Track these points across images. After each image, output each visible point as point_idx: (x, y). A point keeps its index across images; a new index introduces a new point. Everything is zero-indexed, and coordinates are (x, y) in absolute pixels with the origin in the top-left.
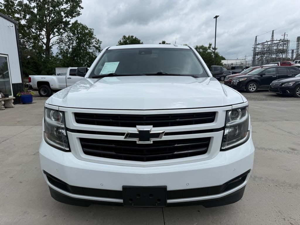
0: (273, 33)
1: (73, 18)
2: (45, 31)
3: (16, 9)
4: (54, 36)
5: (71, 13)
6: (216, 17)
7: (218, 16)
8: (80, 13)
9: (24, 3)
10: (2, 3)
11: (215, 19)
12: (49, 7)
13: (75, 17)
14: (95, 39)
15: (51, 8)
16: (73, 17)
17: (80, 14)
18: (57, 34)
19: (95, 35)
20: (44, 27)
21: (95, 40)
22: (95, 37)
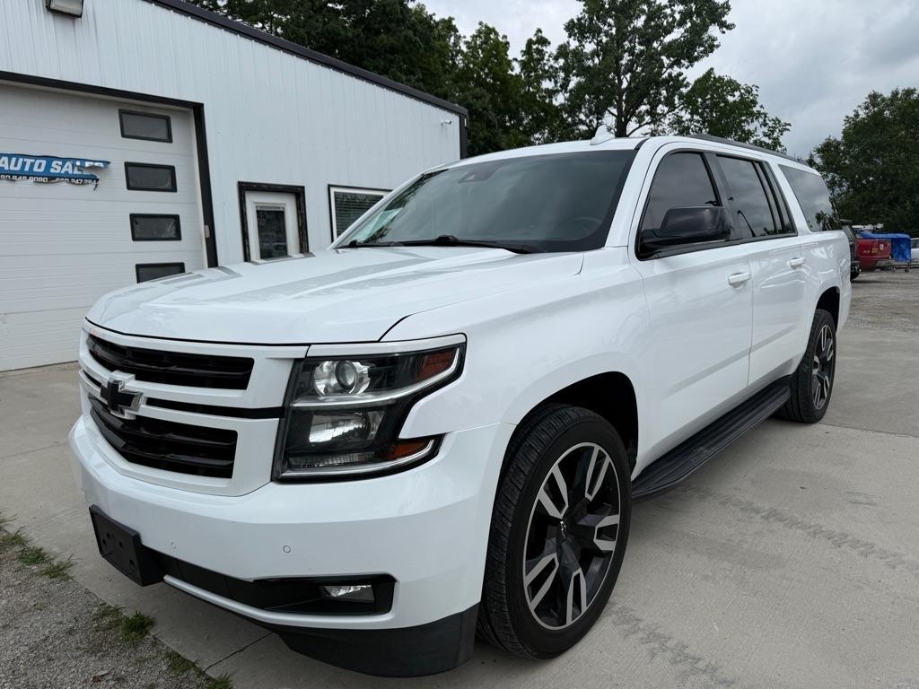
1: (696, 63)
2: (614, 115)
3: (547, 68)
4: (640, 126)
5: (687, 51)
8: (716, 43)
9: (571, 48)
10: (519, 59)
12: (635, 46)
13: (697, 59)
14: (763, 116)
15: (639, 48)
16: (692, 60)
17: (714, 46)
18: (648, 118)
19: (761, 107)
20: (611, 105)
21: (761, 120)
22: (762, 111)
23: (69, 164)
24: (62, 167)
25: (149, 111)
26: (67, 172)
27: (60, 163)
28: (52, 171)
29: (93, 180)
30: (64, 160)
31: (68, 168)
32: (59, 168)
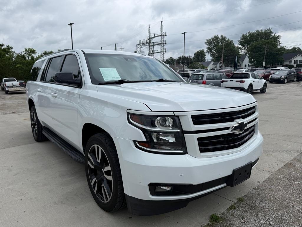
0: (115, 46)
6: (71, 24)
7: (73, 24)
11: (70, 26)
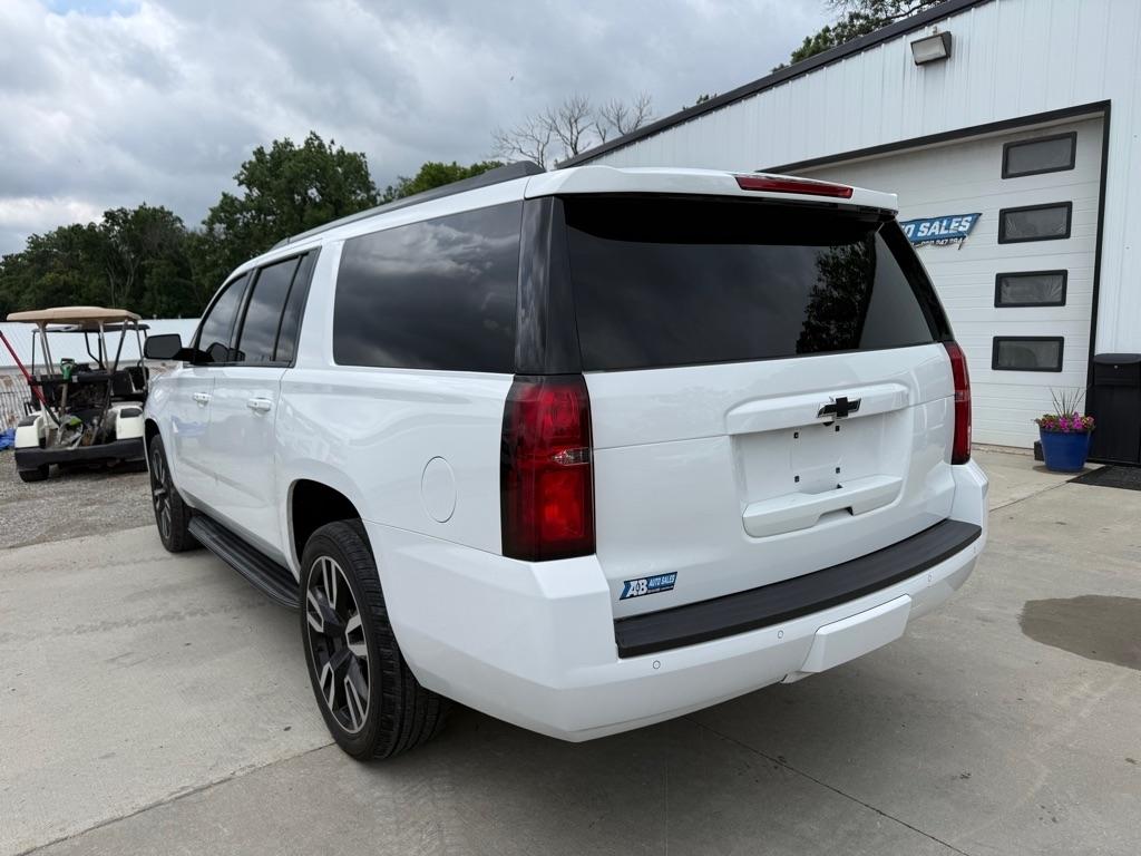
23: (937, 224)
24: (929, 229)
25: (1044, 134)
26: (933, 233)
27: (928, 225)
28: (920, 234)
29: (959, 238)
30: (932, 221)
31: (936, 229)
32: (926, 230)
